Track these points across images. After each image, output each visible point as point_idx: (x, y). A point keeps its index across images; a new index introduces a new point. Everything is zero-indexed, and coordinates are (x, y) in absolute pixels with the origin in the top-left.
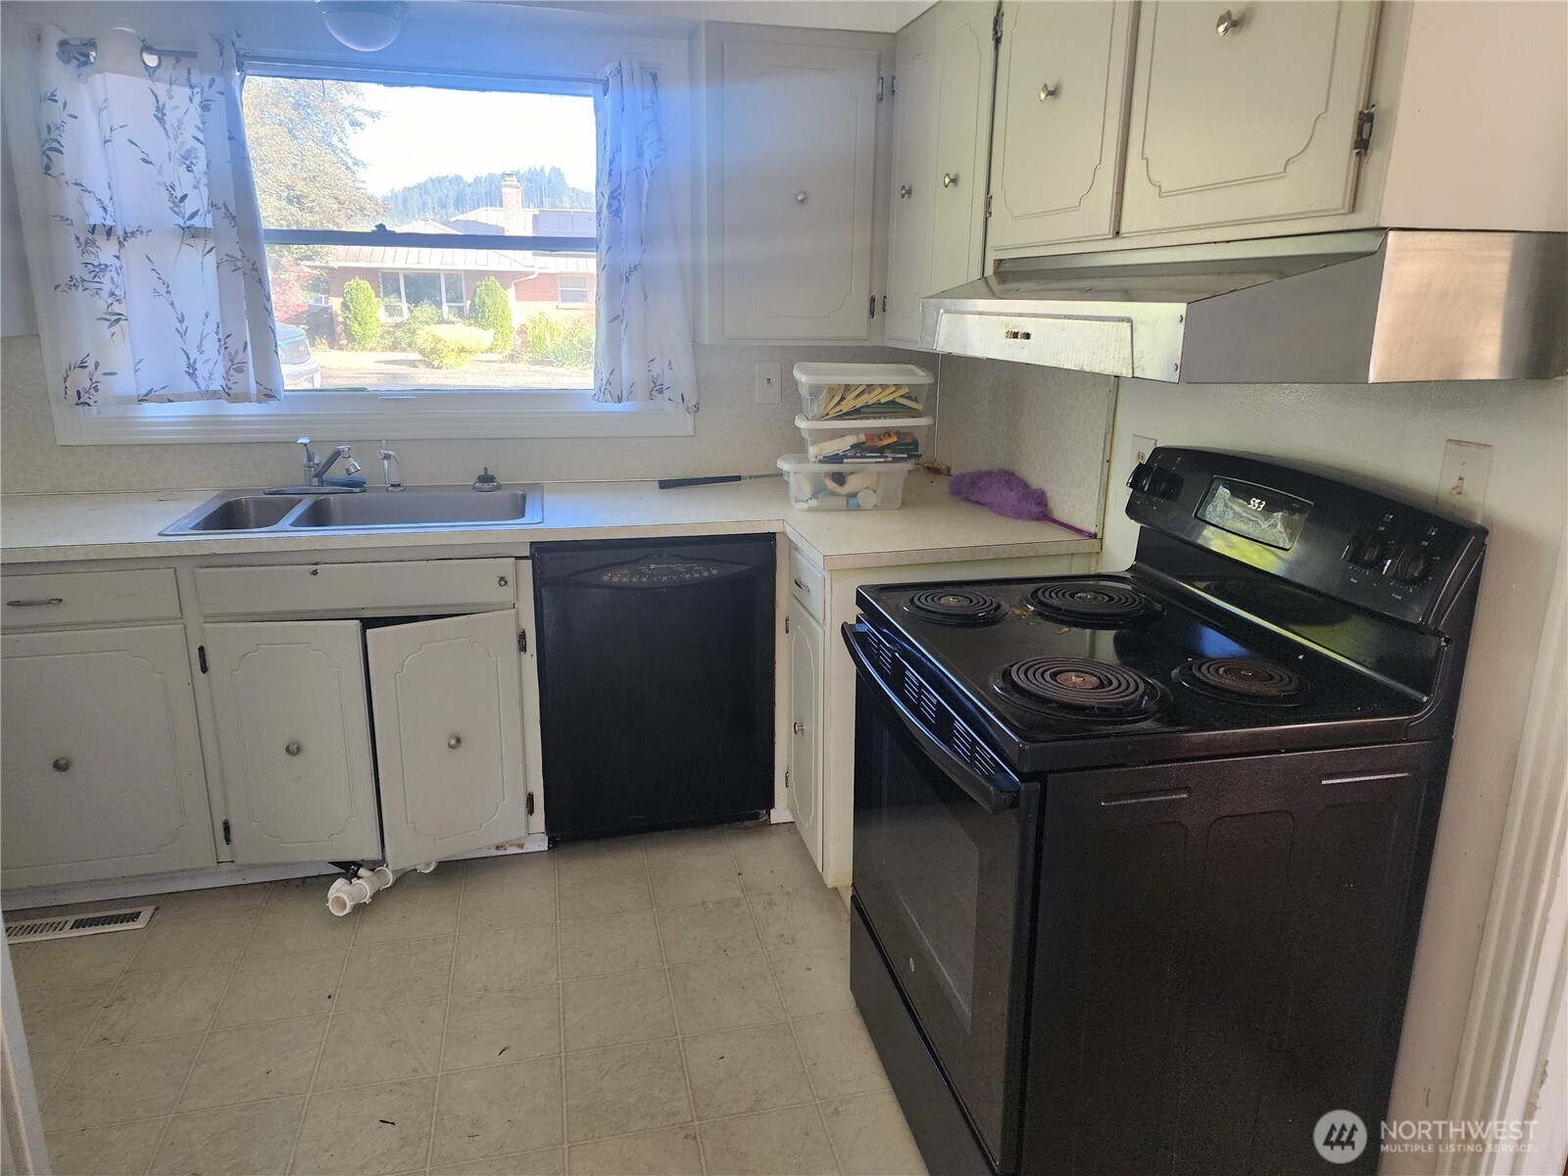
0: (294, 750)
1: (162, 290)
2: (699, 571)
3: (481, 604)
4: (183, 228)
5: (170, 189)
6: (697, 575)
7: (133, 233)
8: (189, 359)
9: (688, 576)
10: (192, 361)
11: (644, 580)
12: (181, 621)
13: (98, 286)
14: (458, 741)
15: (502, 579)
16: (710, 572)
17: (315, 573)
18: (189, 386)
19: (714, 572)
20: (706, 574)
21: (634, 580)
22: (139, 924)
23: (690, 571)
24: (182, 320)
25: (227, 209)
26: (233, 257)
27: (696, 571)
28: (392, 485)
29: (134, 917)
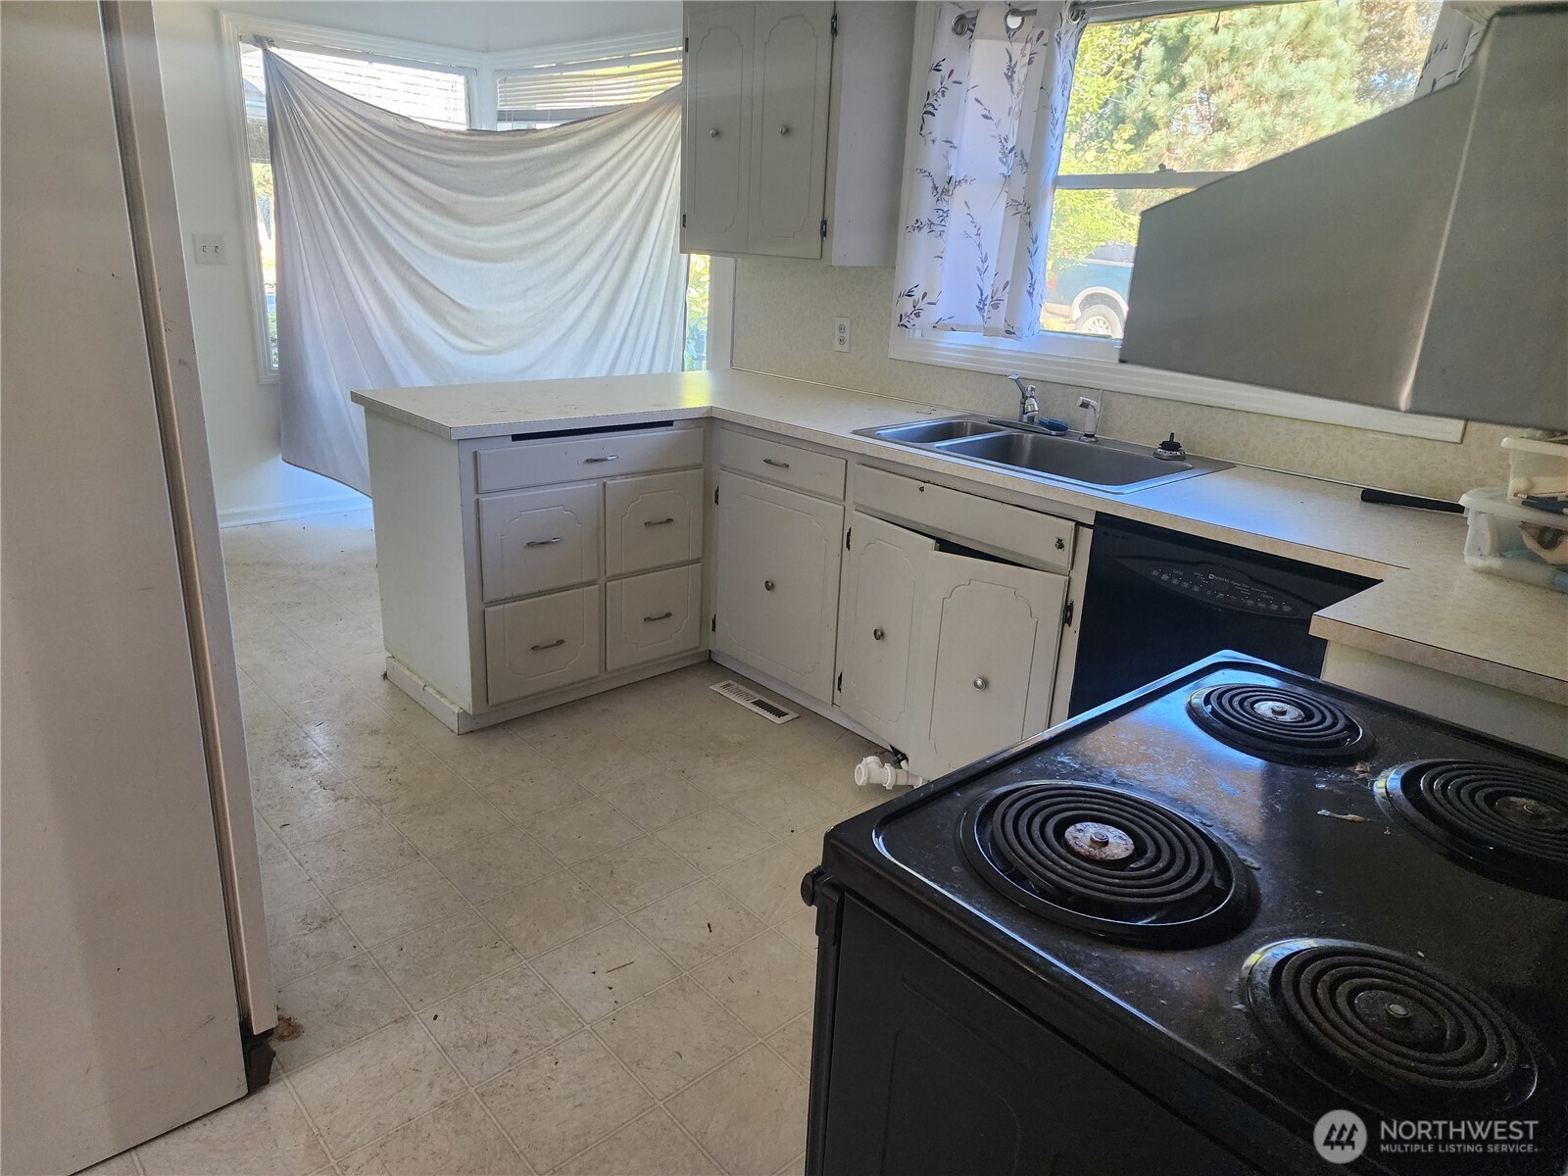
0: (879, 635)
1: (973, 232)
2: (1266, 601)
3: (1037, 560)
4: (1005, 177)
5: (1003, 141)
6: (1262, 605)
7: (960, 182)
8: (982, 295)
9: (1250, 602)
10: (984, 297)
11: (1196, 589)
12: (843, 503)
13: (942, 228)
14: (986, 683)
15: (1060, 541)
16: (1280, 606)
17: (922, 489)
18: (977, 318)
19: (1287, 609)
20: (1274, 607)
21: (1185, 585)
22: (778, 721)
23: (1254, 596)
24: (984, 261)
25: (1023, 157)
26: (1016, 201)
27: (1263, 600)
28: (1085, 435)
29: (780, 714)
